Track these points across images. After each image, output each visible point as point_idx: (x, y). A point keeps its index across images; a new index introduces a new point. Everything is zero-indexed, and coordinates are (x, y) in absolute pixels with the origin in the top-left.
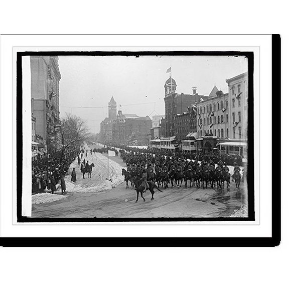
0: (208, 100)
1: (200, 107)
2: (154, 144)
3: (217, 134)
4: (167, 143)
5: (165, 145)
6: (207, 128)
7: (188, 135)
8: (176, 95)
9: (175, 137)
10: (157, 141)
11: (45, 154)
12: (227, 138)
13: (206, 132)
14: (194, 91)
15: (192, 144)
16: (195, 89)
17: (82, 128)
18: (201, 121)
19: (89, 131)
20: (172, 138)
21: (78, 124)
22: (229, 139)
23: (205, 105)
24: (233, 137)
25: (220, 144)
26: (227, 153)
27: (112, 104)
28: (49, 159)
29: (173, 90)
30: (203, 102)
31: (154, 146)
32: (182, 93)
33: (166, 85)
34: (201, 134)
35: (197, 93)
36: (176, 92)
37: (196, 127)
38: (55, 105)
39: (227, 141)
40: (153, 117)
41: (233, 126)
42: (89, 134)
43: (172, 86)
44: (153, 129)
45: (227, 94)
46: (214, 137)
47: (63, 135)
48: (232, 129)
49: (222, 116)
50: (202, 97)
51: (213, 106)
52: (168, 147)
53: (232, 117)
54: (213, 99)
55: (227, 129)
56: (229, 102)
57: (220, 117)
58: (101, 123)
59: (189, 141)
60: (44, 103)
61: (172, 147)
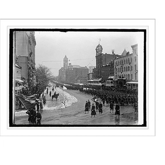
0: (120, 58)
1: (116, 61)
2: (89, 82)
3: (126, 77)
4: (97, 82)
5: (96, 83)
6: (120, 74)
7: (109, 78)
8: (102, 55)
10: (91, 81)
11: (27, 88)
12: (132, 79)
13: (120, 76)
14: (113, 52)
15: (111, 82)
16: (113, 51)
17: (48, 73)
18: (117, 70)
20: (100, 79)
21: (46, 71)
22: (133, 80)
23: (119, 60)
24: (135, 79)
25: (128, 83)
26: (132, 88)
27: (66, 60)
28: (29, 91)
29: (101, 51)
30: (118, 58)
31: (89, 84)
32: (106, 54)
33: (96, 49)
34: (117, 77)
36: (102, 53)
37: (114, 73)
38: (33, 60)
39: (131, 81)
40: (89, 67)
41: (135, 72)
42: (52, 76)
43: (100, 49)
44: (89, 74)
45: (132, 54)
46: (124, 79)
47: (37, 77)
48: (135, 74)
49: (129, 66)
50: (117, 56)
51: (123, 61)
52: (98, 85)
53: (135, 67)
54: (124, 57)
55: (132, 74)
56: (133, 59)
57: (128, 67)
58: (59, 70)
59: (109, 81)
60: (26, 58)
61: (100, 84)
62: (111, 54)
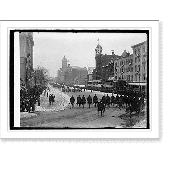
0: (121, 58)
1: (116, 62)
2: (89, 84)
3: (126, 78)
4: (97, 83)
5: (96, 85)
6: (120, 75)
7: (109, 79)
8: (102, 55)
9: (101, 80)
10: (90, 82)
11: (25, 89)
12: (132, 81)
13: (120, 77)
14: (113, 53)
15: (111, 84)
16: (113, 52)
17: (46, 74)
18: (117, 71)
19: (51, 76)
20: (99, 81)
21: (44, 72)
23: (119, 61)
24: (135, 80)
25: (128, 84)
26: (132, 89)
27: (65, 61)
28: (27, 92)
29: (100, 52)
30: (118, 59)
31: (89, 85)
32: (106, 54)
33: (96, 49)
34: (117, 78)
35: (114, 54)
36: (102, 54)
37: (113, 74)
38: (31, 61)
39: (132, 82)
40: (88, 68)
41: (135, 73)
42: (50, 78)
43: (99, 50)
44: (88, 75)
45: (132, 55)
46: (124, 80)
47: (35, 78)
48: (135, 75)
49: (129, 67)
50: (117, 56)
51: (124, 62)
52: (97, 86)
53: (135, 68)
54: (124, 58)
55: (132, 75)
56: (133, 59)
58: (58, 71)
59: (109, 82)
60: (24, 59)
61: (100, 86)
62: (111, 54)
